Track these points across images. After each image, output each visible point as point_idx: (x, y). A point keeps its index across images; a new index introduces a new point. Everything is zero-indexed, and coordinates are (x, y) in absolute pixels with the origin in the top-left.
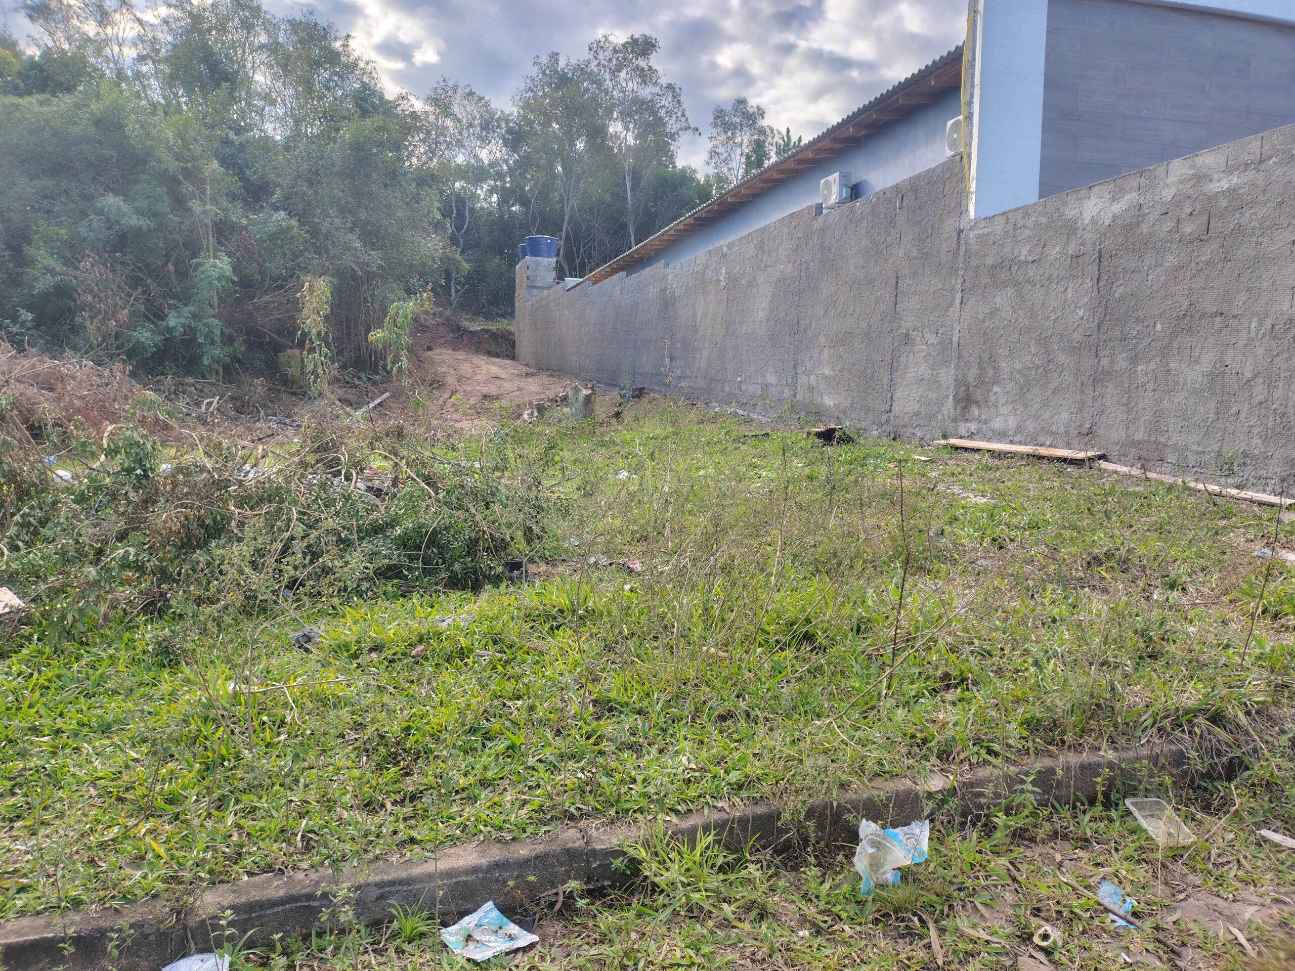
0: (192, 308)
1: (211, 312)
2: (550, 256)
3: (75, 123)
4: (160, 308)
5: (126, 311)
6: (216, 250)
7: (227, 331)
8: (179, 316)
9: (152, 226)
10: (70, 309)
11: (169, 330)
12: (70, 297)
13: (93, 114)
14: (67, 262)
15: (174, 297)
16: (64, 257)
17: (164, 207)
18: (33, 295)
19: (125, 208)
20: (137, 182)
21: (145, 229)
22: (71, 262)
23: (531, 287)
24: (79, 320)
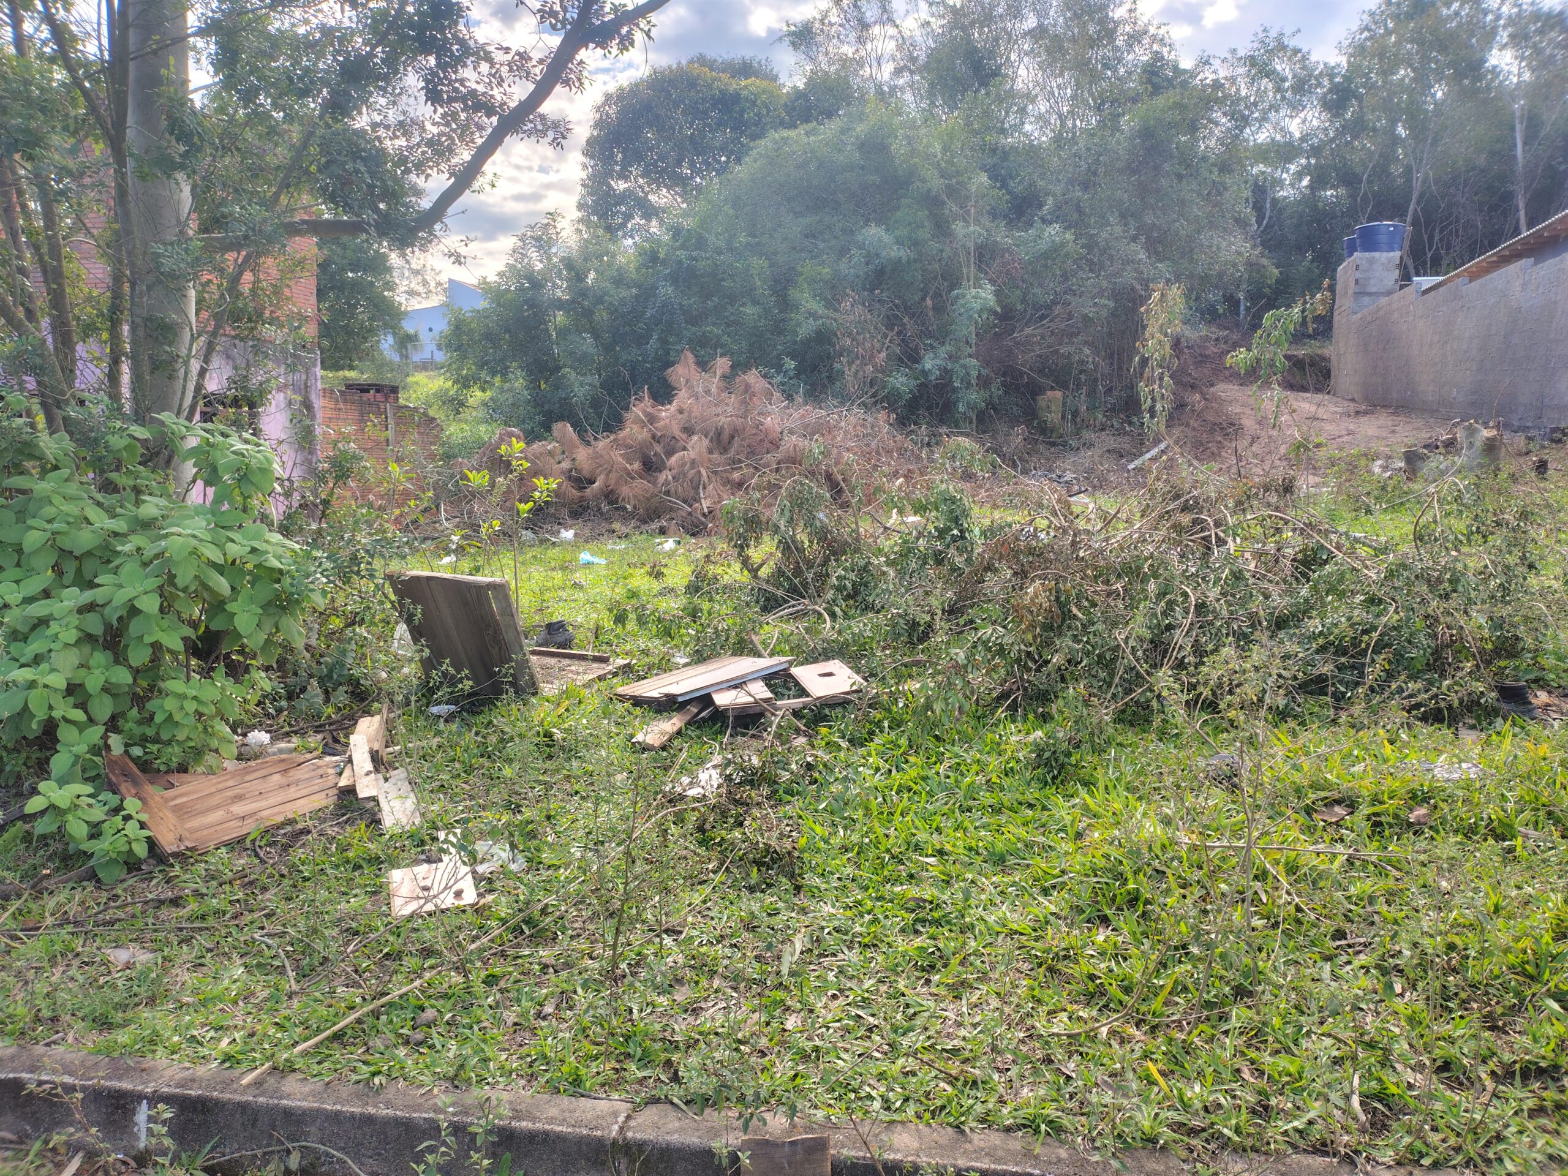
0: (948, 348)
1: (969, 350)
2: (1392, 249)
3: (840, 150)
4: (916, 350)
5: (883, 355)
6: (977, 279)
7: (984, 372)
8: (936, 357)
9: (912, 255)
10: (829, 356)
11: (925, 373)
12: (830, 343)
13: (857, 138)
14: (829, 305)
15: (931, 336)
16: (825, 299)
17: (925, 234)
18: (795, 342)
19: (886, 238)
20: (898, 208)
21: (904, 260)
22: (831, 304)
23: (1358, 294)
24: (837, 366)
